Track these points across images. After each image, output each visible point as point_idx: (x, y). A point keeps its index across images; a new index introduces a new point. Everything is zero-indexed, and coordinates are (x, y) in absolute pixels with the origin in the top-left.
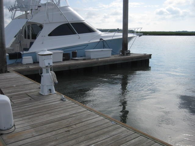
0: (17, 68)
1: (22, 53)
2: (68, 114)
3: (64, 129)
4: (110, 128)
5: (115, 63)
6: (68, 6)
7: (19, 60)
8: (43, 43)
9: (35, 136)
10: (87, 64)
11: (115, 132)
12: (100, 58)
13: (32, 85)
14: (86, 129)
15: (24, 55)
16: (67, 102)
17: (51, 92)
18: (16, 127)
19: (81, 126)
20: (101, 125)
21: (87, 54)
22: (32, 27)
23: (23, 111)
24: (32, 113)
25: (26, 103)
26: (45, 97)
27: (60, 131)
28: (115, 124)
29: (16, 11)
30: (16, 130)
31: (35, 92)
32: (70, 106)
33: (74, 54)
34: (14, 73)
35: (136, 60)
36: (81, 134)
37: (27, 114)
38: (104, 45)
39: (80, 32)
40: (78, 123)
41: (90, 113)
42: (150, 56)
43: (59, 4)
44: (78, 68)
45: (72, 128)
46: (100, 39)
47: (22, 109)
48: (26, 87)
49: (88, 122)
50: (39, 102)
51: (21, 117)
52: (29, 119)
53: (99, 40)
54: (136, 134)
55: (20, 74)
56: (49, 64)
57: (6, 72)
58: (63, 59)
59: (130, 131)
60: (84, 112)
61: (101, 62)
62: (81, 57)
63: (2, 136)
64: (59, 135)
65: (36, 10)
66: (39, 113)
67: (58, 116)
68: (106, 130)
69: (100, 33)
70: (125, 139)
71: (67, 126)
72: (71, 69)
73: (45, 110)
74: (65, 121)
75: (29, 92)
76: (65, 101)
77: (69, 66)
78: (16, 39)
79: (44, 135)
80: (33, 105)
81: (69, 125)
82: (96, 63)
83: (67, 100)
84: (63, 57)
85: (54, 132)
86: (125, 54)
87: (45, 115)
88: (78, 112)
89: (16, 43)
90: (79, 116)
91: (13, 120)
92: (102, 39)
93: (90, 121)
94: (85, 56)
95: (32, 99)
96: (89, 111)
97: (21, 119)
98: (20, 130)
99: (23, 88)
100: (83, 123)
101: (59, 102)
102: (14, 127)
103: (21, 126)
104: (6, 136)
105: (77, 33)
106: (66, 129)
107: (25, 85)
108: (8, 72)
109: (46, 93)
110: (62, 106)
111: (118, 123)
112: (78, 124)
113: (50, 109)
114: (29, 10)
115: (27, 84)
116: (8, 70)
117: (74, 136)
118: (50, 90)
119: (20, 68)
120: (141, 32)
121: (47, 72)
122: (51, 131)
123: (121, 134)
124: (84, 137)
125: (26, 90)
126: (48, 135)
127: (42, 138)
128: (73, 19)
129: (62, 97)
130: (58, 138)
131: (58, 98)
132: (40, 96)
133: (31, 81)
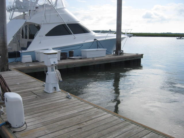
0: (18, 66)
1: (21, 52)
2: (76, 111)
3: (76, 126)
4: (121, 125)
5: (110, 62)
6: (64, 8)
7: (18, 59)
8: (40, 43)
9: (48, 133)
10: (83, 63)
11: (126, 129)
12: (96, 58)
13: (36, 83)
14: (97, 126)
15: (22, 54)
16: (73, 100)
17: (56, 90)
18: (28, 124)
19: (91, 123)
20: (111, 122)
21: (83, 54)
22: (29, 28)
23: (31, 109)
24: (41, 111)
25: (33, 101)
26: (50, 94)
27: (72, 128)
28: (124, 120)
29: (14, 11)
30: (28, 128)
31: (40, 89)
32: (77, 104)
33: (71, 54)
34: (15, 71)
35: (129, 59)
36: (93, 131)
37: (36, 112)
38: (98, 45)
39: (75, 33)
40: (88, 120)
41: (97, 111)
42: (142, 56)
43: (55, 6)
44: (75, 67)
45: (83, 125)
46: (95, 39)
47: (30, 106)
48: (30, 85)
49: (98, 119)
50: (45, 100)
51: (30, 115)
52: (39, 116)
53: (93, 41)
54: (146, 130)
55: (21, 72)
56: (54, 62)
57: (8, 70)
58: (61, 58)
59: (141, 128)
60: (92, 110)
61: (97, 61)
62: (77, 56)
63: (14, 134)
64: (72, 132)
65: (34, 11)
66: (47, 110)
67: (67, 114)
68: (117, 127)
69: (94, 33)
70: (137, 135)
71: (78, 123)
72: (69, 67)
73: (53, 108)
74: (75, 118)
75: (34, 90)
76: (71, 98)
77: (67, 65)
78: (14, 39)
79: (57, 132)
80: (40, 103)
81: (80, 122)
82: (92, 62)
83: (73, 98)
84: (61, 56)
85: (66, 129)
86: (119, 54)
87: (54, 113)
88: (85, 109)
89: (14, 43)
90: (88, 113)
91: (24, 118)
92: (96, 40)
93: (99, 118)
94: (81, 55)
95: (38, 97)
96: (96, 109)
97: (31, 116)
98: (32, 127)
99: (27, 86)
100: (93, 120)
101: (65, 100)
102: (25, 124)
103: (32, 123)
104: (19, 134)
105: (72, 33)
106: (78, 127)
107: (28, 83)
108: (10, 70)
109: (51, 91)
110: (69, 104)
111: (127, 120)
112: (89, 122)
113: (57, 106)
114: (28, 11)
115: (30, 82)
116: (9, 69)
117: (87, 133)
118: (55, 88)
119: (20, 66)
120: (131, 34)
121: (53, 70)
122: (63, 129)
123: (132, 131)
124: (97, 134)
125: (30, 88)
126: (61, 132)
127: (56, 136)
128: (69, 20)
129: (67, 95)
130: (71, 136)
131: (63, 95)
132: (46, 93)
133: (33, 79)
